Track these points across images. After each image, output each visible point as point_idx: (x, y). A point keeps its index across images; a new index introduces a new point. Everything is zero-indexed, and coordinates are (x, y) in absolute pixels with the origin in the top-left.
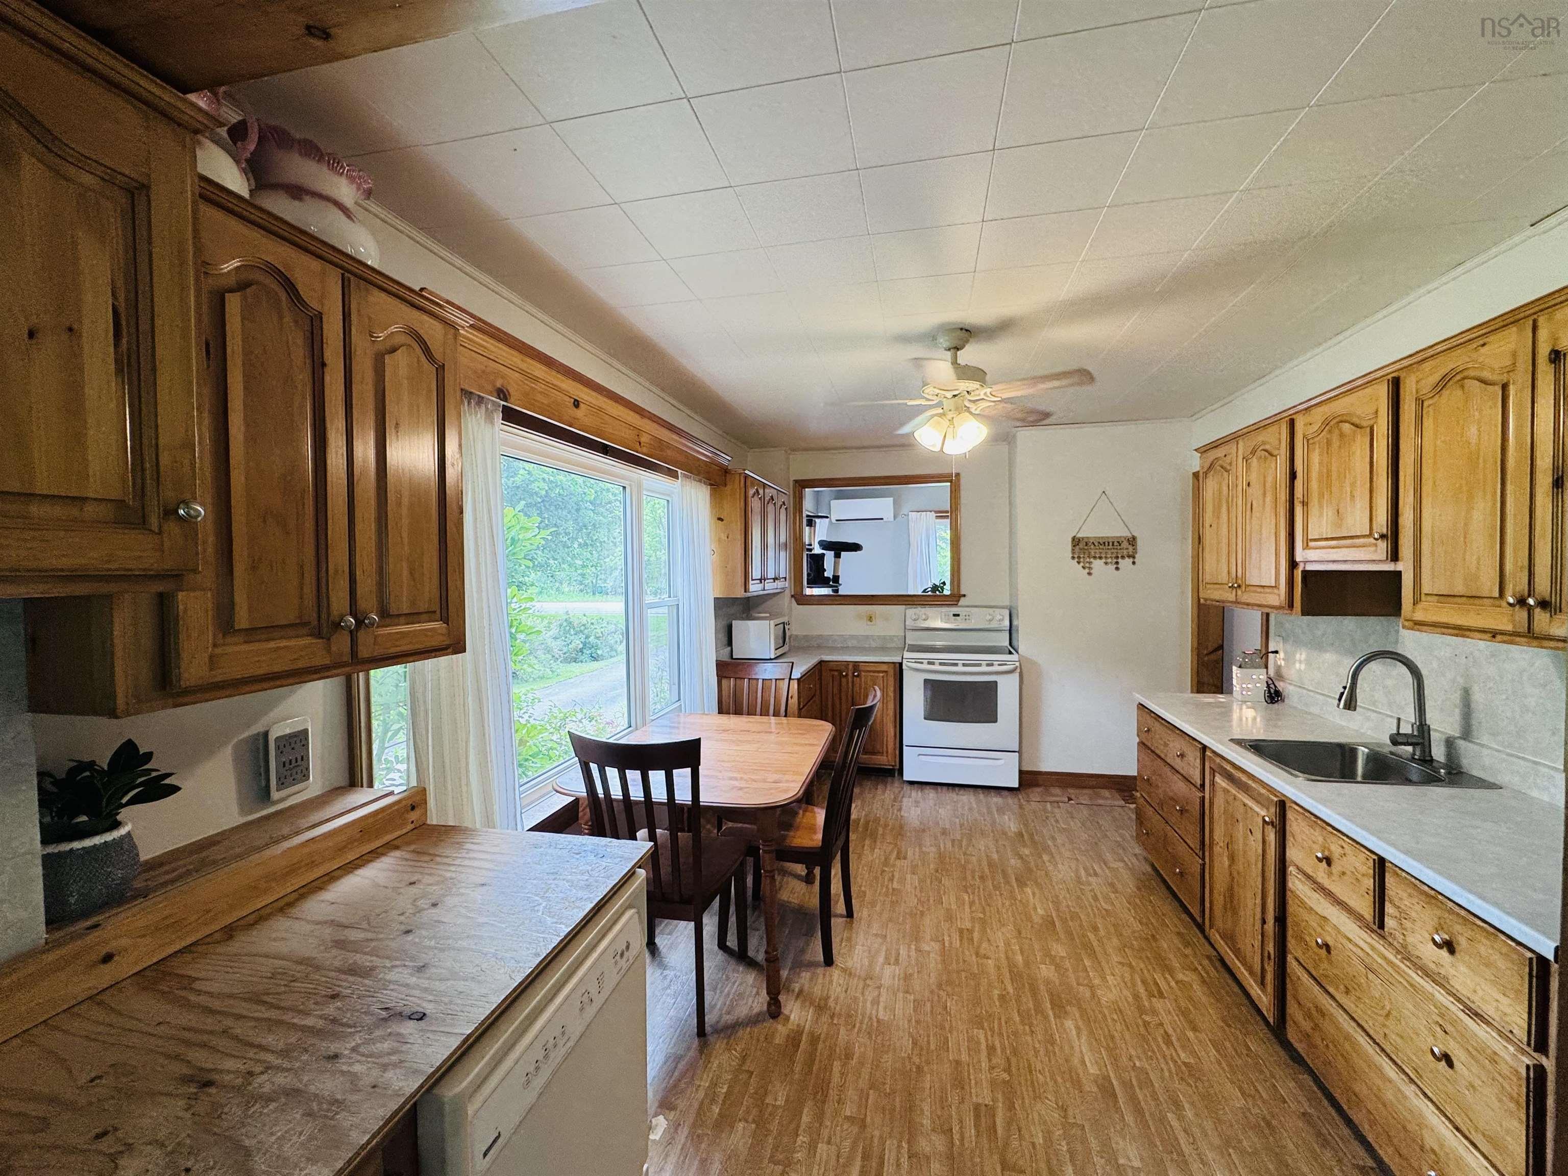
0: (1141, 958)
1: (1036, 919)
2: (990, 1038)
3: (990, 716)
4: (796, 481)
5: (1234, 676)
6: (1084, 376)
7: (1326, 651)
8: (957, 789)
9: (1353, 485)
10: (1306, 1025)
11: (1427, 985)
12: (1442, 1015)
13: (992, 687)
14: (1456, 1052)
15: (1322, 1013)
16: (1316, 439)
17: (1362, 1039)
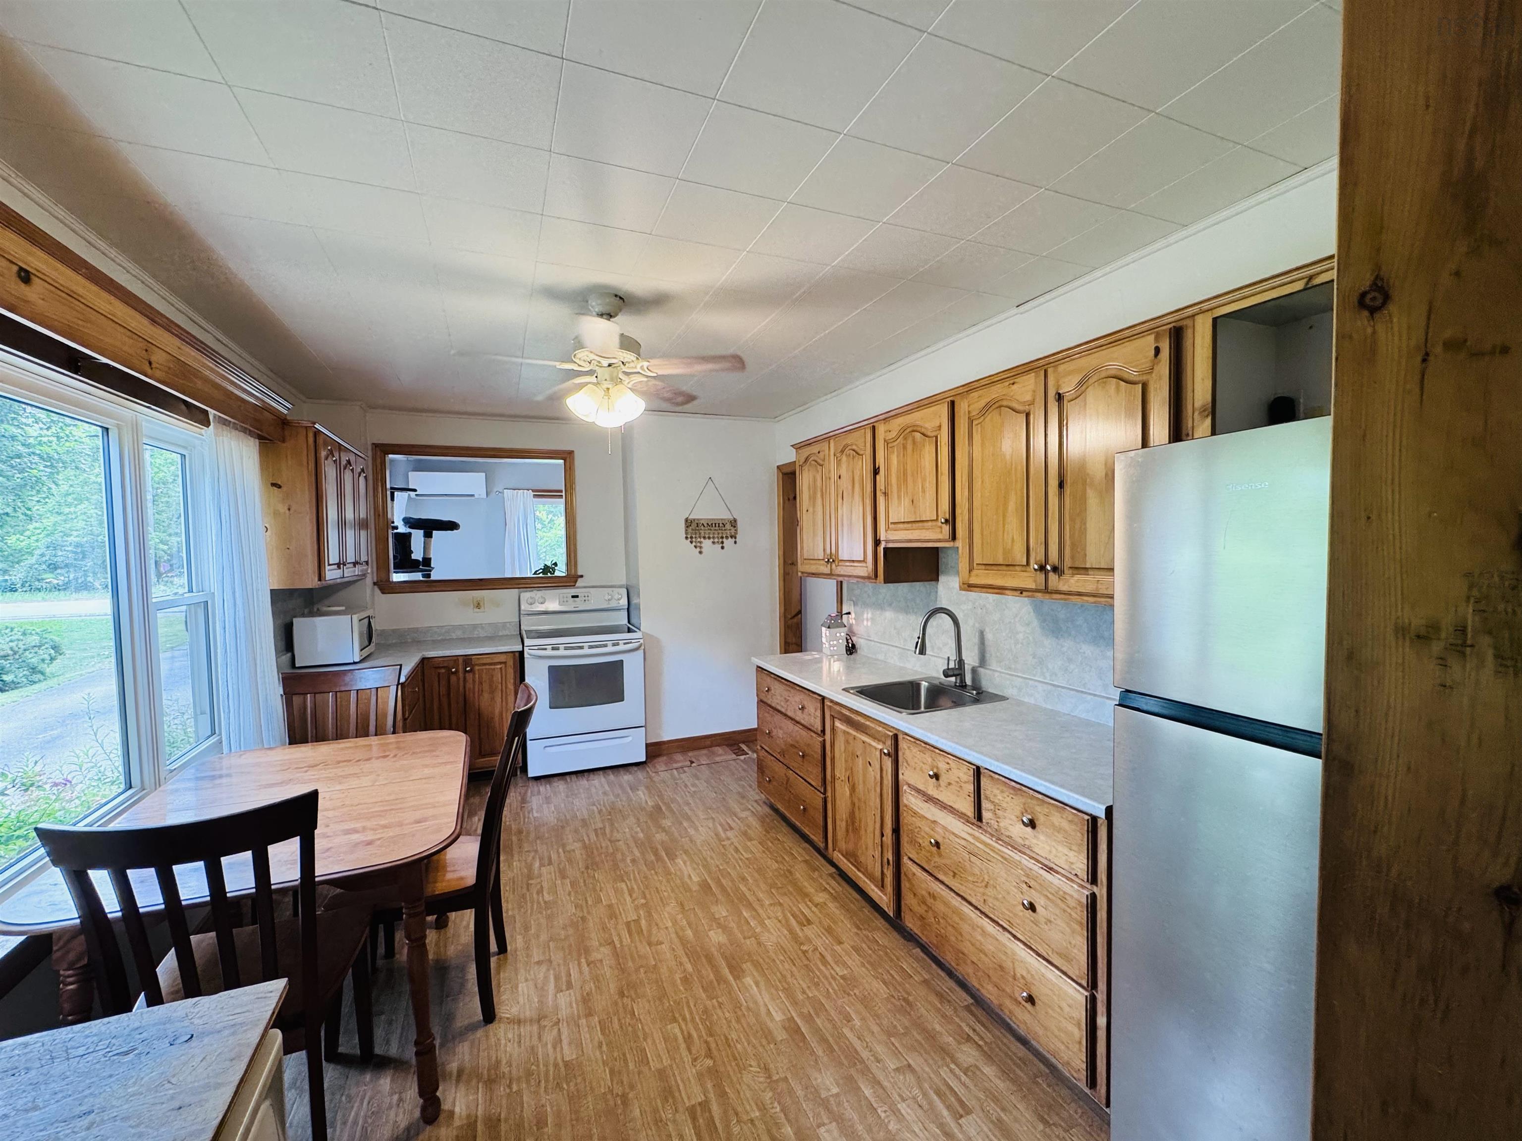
0: (785, 894)
1: (695, 888)
2: (684, 1027)
3: (616, 695)
4: (373, 444)
5: (824, 635)
6: (738, 362)
7: (885, 610)
8: (586, 774)
9: (924, 480)
10: (920, 910)
11: (1017, 856)
12: (1028, 876)
13: (618, 666)
14: (1038, 900)
15: (933, 897)
16: (895, 443)
17: (966, 909)
